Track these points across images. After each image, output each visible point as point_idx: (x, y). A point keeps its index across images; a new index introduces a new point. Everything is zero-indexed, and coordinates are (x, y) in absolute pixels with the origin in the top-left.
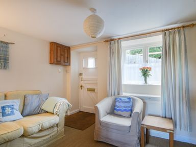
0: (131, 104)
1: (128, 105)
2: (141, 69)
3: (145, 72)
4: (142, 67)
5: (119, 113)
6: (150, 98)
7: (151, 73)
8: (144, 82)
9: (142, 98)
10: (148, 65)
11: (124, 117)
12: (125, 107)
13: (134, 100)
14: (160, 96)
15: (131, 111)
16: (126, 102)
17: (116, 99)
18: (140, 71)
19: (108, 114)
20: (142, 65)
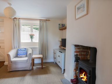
0: (26, 51)
1: (25, 52)
2: (30, 35)
3: (32, 37)
4: (30, 34)
5: (21, 56)
6: (34, 48)
7: (34, 37)
8: (31, 41)
9: (31, 48)
10: (33, 33)
11: (23, 57)
12: (24, 52)
13: (27, 49)
14: (38, 47)
15: (26, 54)
16: (24, 50)
17: (18, 50)
18: (29, 36)
19: (15, 57)
20: (30, 33)
